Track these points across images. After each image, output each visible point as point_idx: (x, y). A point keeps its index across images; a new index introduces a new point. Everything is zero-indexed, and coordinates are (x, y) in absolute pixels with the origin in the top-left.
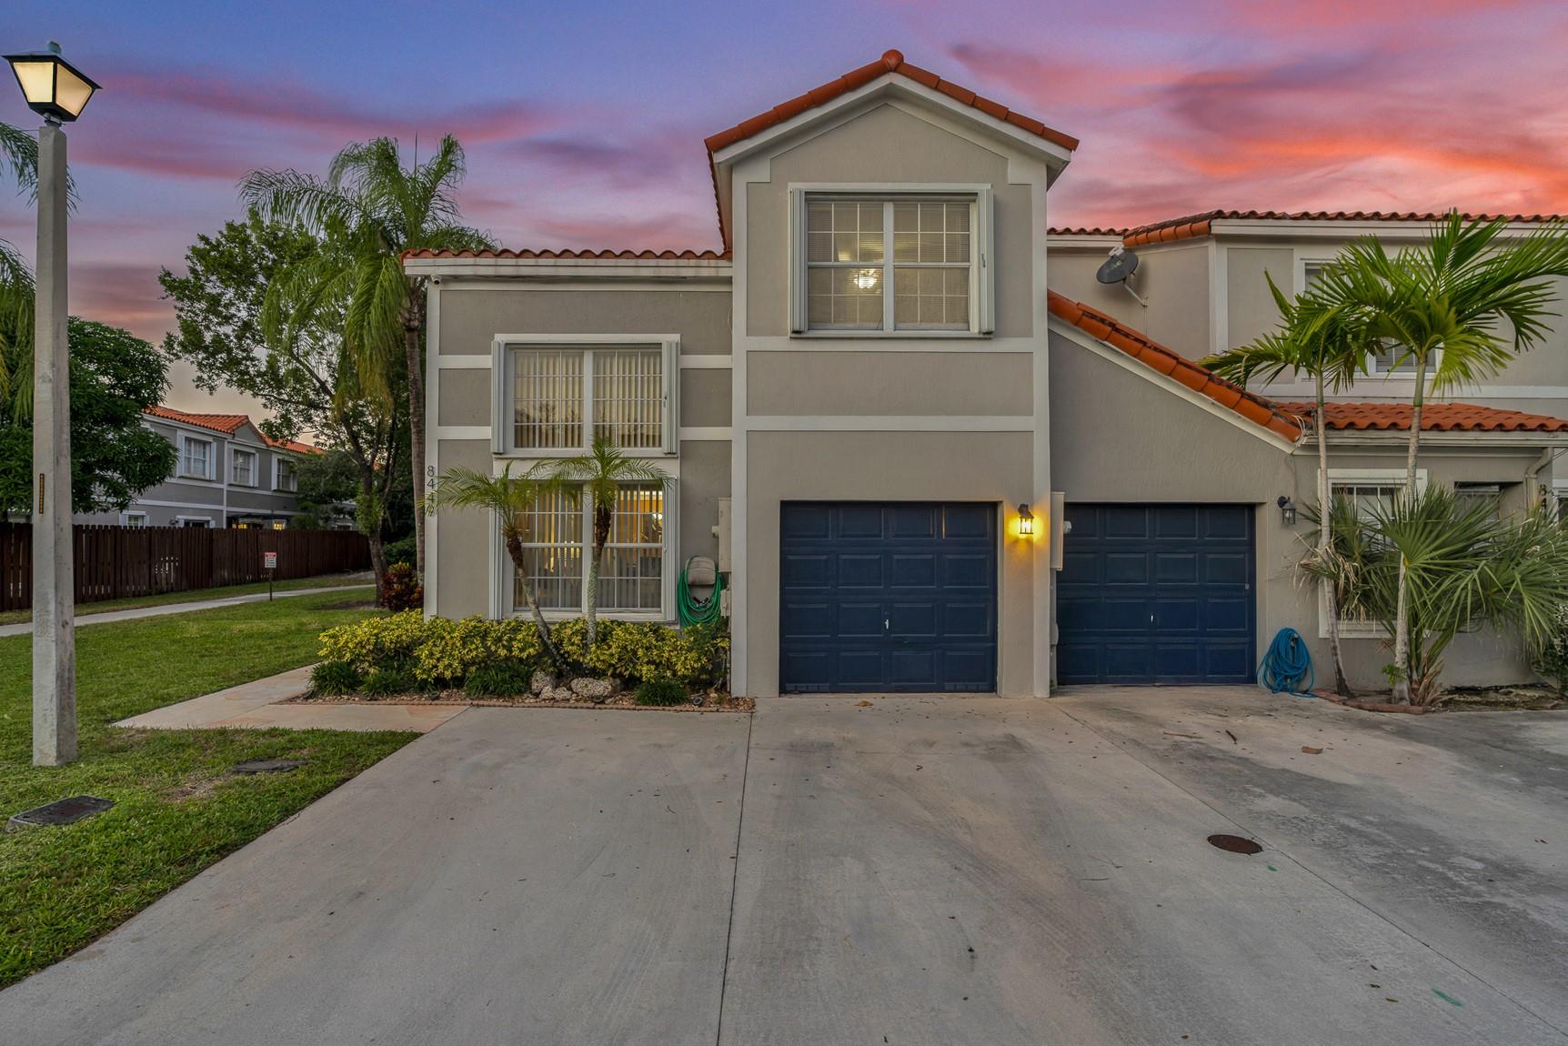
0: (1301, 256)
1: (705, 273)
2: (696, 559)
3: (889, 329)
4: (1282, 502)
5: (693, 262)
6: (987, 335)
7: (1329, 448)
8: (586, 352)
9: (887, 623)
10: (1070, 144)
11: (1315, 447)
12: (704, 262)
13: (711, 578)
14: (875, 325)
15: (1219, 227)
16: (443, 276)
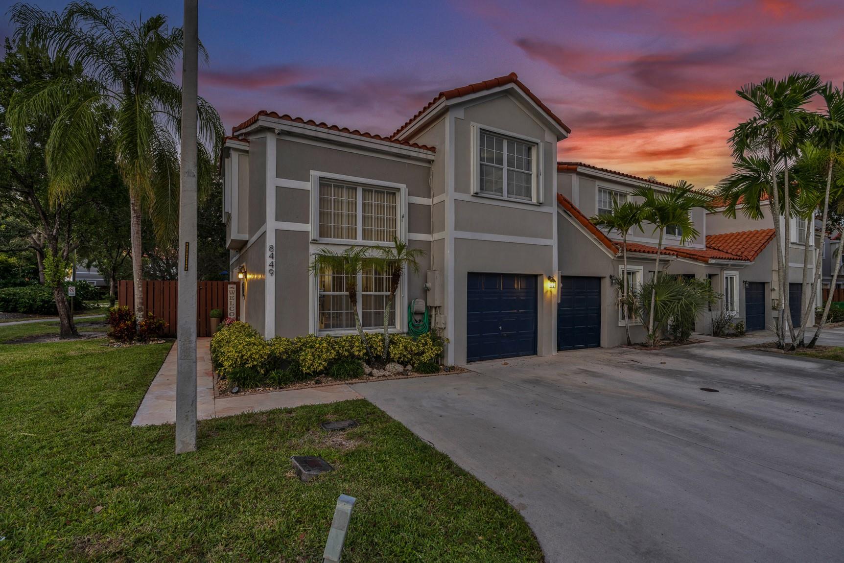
0: (598, 184)
1: (422, 156)
2: (417, 300)
3: (505, 197)
4: (611, 277)
5: (416, 149)
6: (540, 204)
7: (628, 258)
8: (358, 188)
9: (501, 328)
10: (568, 131)
11: (622, 257)
12: (422, 151)
13: (423, 309)
14: (500, 194)
15: (580, 169)
16: (282, 130)
